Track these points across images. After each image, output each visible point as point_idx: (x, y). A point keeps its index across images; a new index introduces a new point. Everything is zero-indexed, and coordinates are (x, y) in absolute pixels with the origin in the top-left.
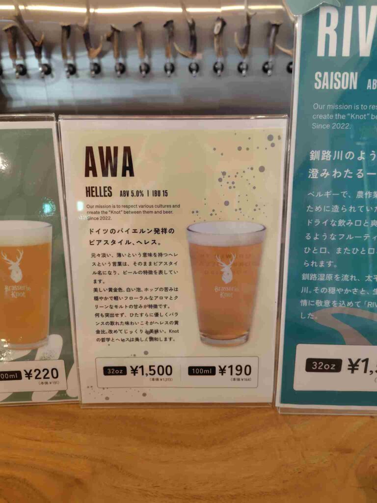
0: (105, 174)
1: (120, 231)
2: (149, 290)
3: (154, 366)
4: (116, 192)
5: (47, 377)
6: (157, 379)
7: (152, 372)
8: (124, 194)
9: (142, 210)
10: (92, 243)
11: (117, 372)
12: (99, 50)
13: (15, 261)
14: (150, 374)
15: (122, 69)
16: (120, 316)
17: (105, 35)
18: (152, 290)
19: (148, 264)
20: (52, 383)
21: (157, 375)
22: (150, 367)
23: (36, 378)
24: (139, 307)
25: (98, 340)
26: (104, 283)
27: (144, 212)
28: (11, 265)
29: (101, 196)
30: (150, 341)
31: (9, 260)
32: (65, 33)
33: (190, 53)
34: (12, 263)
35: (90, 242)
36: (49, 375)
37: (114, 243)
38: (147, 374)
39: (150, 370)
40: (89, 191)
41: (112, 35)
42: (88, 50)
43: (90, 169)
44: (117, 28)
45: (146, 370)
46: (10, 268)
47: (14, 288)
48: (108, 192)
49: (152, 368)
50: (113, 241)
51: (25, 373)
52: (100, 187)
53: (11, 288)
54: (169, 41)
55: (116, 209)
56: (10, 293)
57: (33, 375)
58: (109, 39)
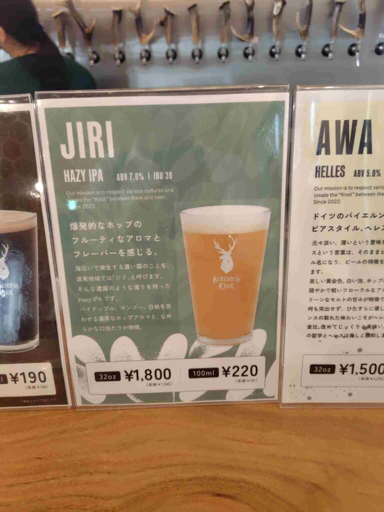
0: (339, 151)
1: (349, 216)
2: (372, 281)
3: (366, 364)
4: (349, 172)
5: (245, 374)
6: (367, 379)
7: (363, 371)
8: (358, 173)
9: (376, 191)
10: (314, 230)
11: (325, 370)
12: (151, 35)
13: (227, 249)
14: (361, 373)
15: (174, 55)
16: (336, 309)
17: (159, 20)
18: (375, 281)
19: (374, 252)
20: (250, 381)
21: (368, 374)
22: (362, 365)
23: (234, 375)
24: (359, 300)
25: (308, 335)
26: (322, 273)
27: (379, 194)
28: (222, 254)
29: (332, 176)
30: (366, 337)
31: (220, 249)
32: (117, 18)
33: (247, 36)
34: (223, 251)
35: (313, 229)
36: (248, 373)
37: (340, 229)
38: (357, 373)
39: (362, 368)
40: (319, 171)
41: (166, 19)
42: (140, 36)
43: (323, 146)
44: (171, 11)
45: (357, 369)
46: (221, 258)
47: (222, 278)
48: (340, 171)
49: (364, 366)
50: (339, 226)
51: (223, 370)
52: (332, 167)
53: (219, 279)
54: (226, 24)
55: (347, 192)
56: (217, 284)
57: (230, 373)
58: (162, 24)
